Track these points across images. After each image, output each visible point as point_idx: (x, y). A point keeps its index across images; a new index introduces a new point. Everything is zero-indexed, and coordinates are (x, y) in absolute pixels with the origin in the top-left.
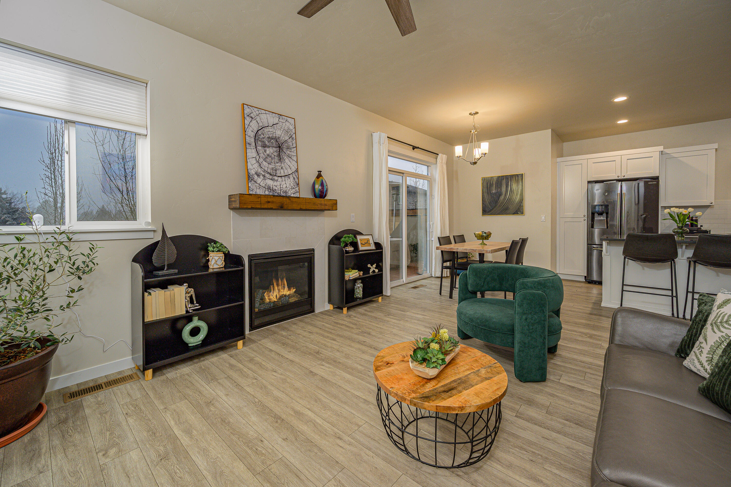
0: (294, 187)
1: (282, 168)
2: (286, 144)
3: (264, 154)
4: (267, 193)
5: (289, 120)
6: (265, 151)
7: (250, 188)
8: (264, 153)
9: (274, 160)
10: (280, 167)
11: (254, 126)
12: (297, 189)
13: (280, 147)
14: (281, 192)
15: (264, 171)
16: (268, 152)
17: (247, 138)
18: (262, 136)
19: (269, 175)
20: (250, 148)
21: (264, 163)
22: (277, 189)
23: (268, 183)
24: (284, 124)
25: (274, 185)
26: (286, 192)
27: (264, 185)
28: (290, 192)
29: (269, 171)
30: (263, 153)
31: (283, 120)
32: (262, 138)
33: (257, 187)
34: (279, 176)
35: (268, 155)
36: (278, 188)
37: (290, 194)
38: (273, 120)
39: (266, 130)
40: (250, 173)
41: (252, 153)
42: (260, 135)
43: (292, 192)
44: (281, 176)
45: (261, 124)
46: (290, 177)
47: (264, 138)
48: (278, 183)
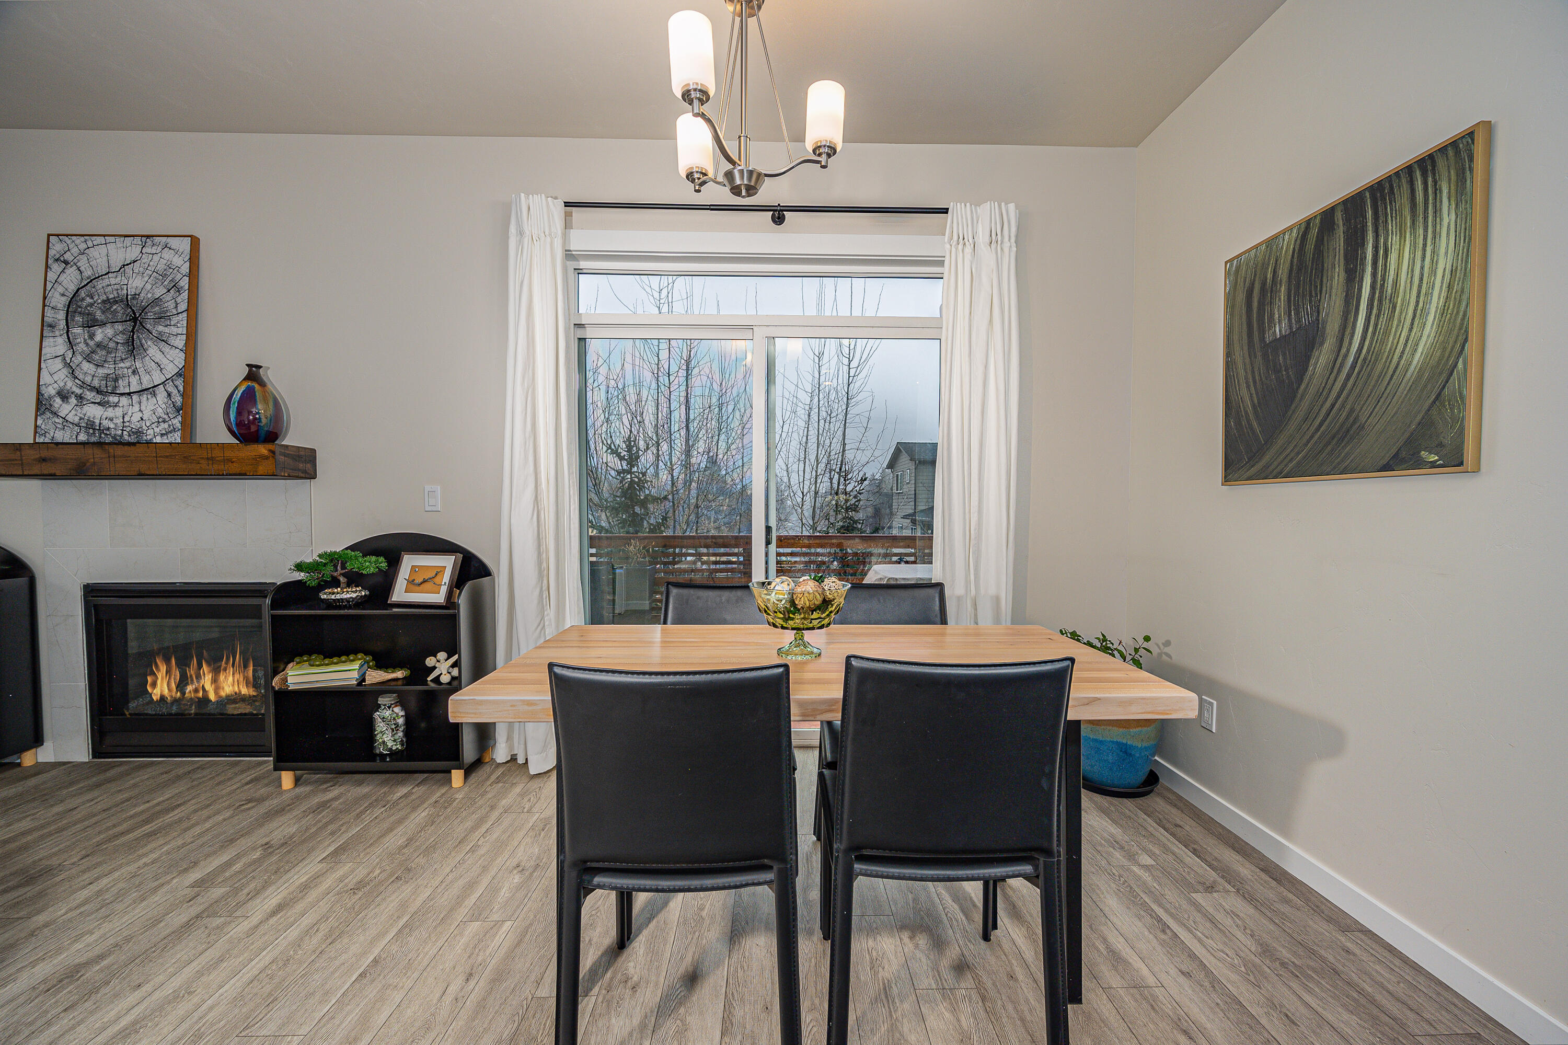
0: (166, 417)
1: (134, 372)
2: (157, 308)
3: (87, 344)
4: (83, 437)
5: (173, 242)
6: (92, 336)
7: (39, 430)
8: (89, 341)
9: (114, 355)
10: (130, 371)
11: (70, 280)
12: (177, 422)
13: (135, 320)
14: (125, 433)
15: (83, 385)
16: (99, 337)
17: (49, 313)
18: (89, 300)
19: (94, 394)
20: (51, 334)
21: (86, 366)
22: (112, 426)
23: (88, 414)
24: (156, 258)
25: (104, 417)
26: (139, 432)
27: (77, 420)
28: (150, 432)
29: (96, 383)
30: (85, 340)
31: (155, 247)
32: (86, 307)
33: (58, 426)
34: (122, 394)
35: (99, 345)
36: (116, 424)
37: (149, 437)
38: (119, 253)
39: (100, 284)
40: (43, 395)
41: (56, 345)
42: (83, 299)
43: (157, 430)
44: (129, 394)
45: (88, 273)
46: (157, 392)
47: (91, 305)
48: (119, 412)
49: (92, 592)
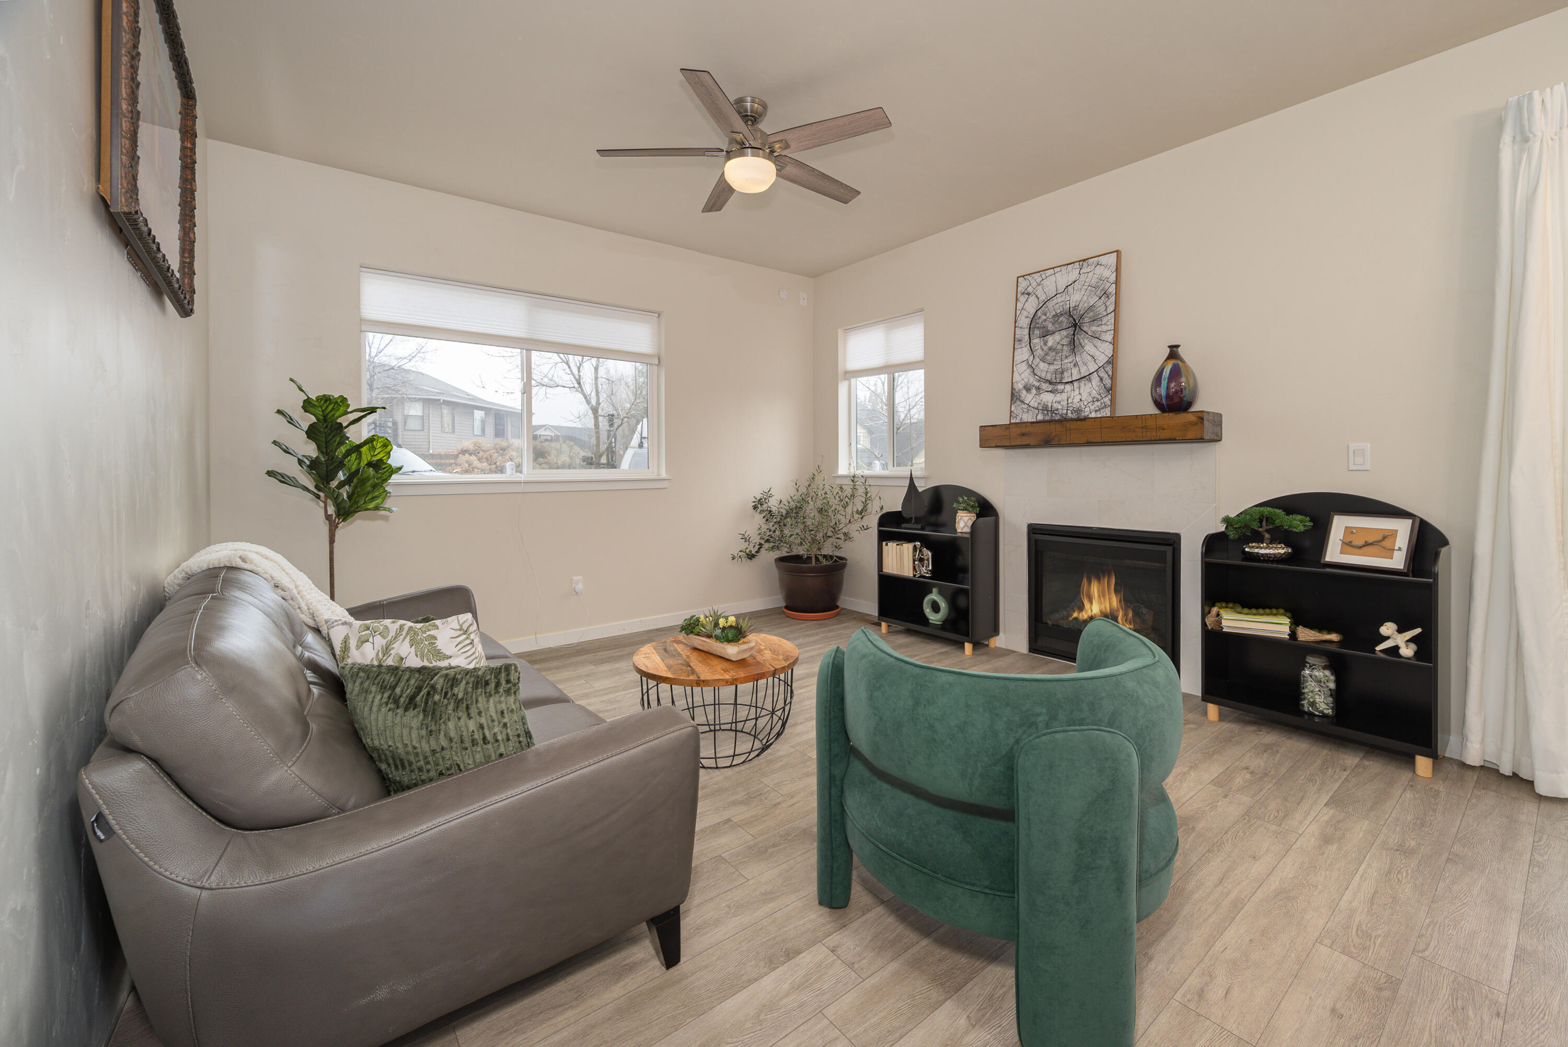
0: (1099, 397)
1: (1075, 365)
2: (1091, 313)
3: (1043, 349)
4: (1040, 417)
5: (1103, 260)
6: (1045, 343)
7: (1012, 414)
8: (1044, 347)
9: (1060, 355)
10: (1072, 364)
11: (1031, 306)
12: (1107, 400)
13: (1075, 325)
14: (1069, 411)
15: (1041, 379)
16: (1050, 344)
17: (1018, 331)
18: (1044, 317)
19: (1047, 384)
20: (1020, 346)
21: (1043, 366)
22: (1060, 407)
23: (1044, 400)
24: (1090, 275)
25: (1054, 401)
26: (1079, 410)
27: (1036, 405)
28: (1087, 409)
29: (1048, 377)
30: (1041, 347)
31: (1090, 267)
32: (1042, 323)
33: (1025, 410)
34: (1067, 383)
35: (1050, 349)
36: (1062, 406)
37: (1086, 414)
38: (1063, 278)
39: (1050, 304)
40: (1015, 390)
41: (1023, 353)
42: (1040, 317)
43: (1092, 408)
44: (1071, 382)
45: (1043, 298)
46: (1092, 378)
47: (1045, 321)
48: (1064, 396)
49: (1034, 530)
